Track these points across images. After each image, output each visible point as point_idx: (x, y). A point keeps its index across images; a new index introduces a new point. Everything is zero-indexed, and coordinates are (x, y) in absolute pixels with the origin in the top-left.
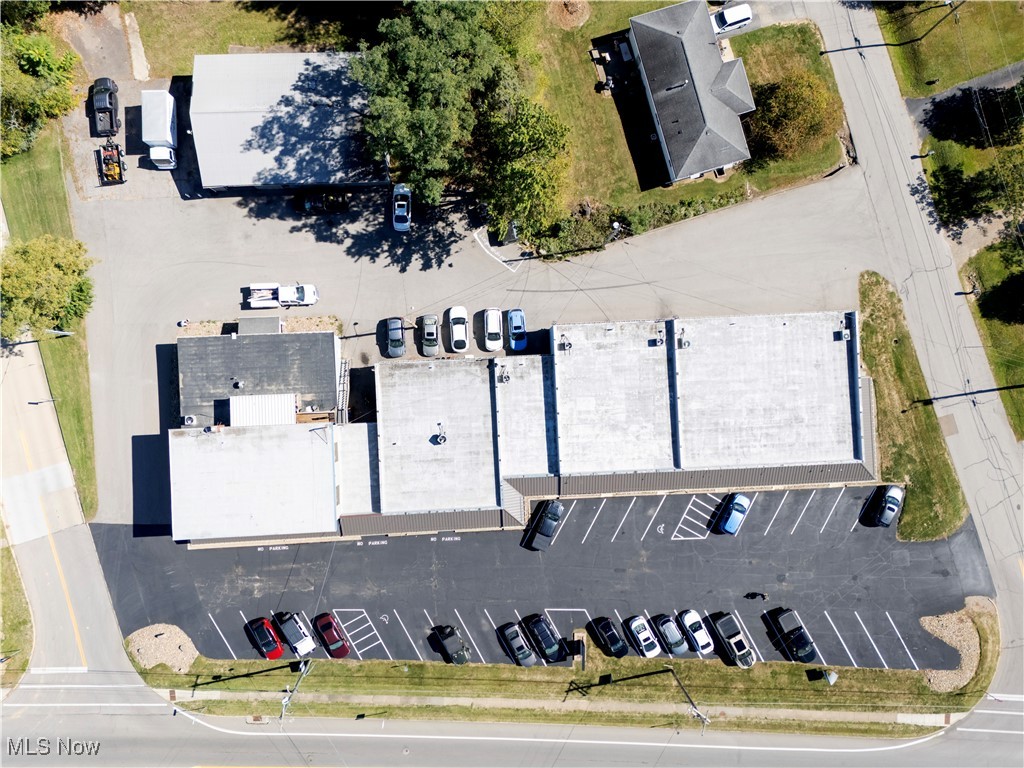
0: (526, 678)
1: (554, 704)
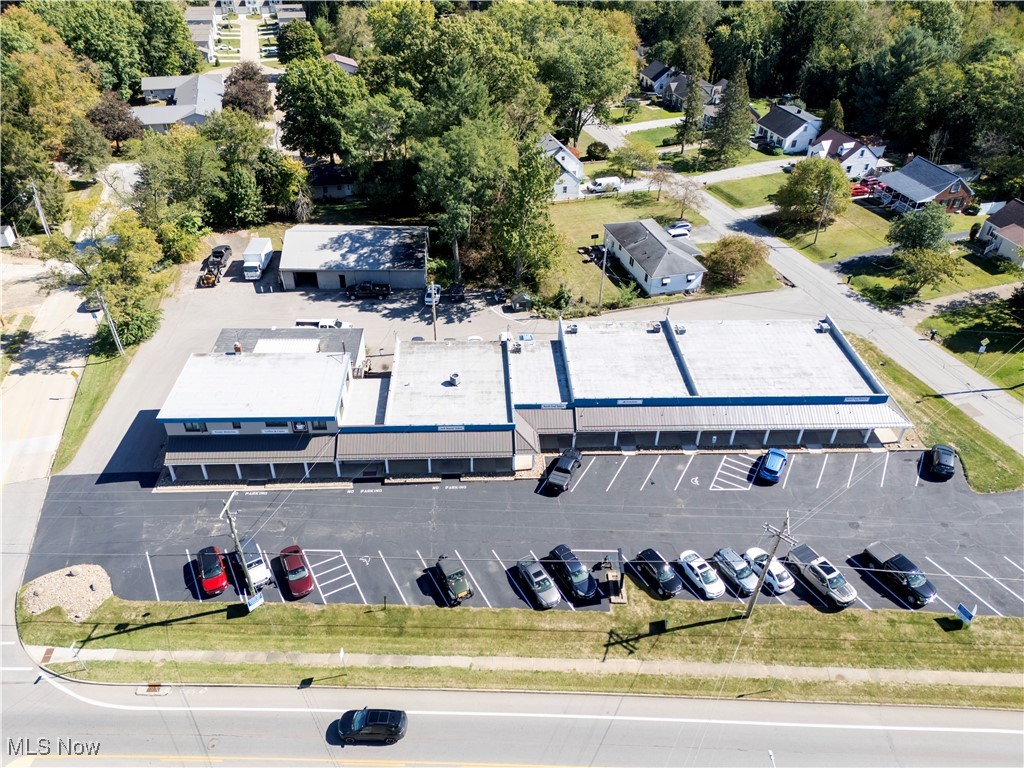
0: (547, 627)
1: (589, 664)
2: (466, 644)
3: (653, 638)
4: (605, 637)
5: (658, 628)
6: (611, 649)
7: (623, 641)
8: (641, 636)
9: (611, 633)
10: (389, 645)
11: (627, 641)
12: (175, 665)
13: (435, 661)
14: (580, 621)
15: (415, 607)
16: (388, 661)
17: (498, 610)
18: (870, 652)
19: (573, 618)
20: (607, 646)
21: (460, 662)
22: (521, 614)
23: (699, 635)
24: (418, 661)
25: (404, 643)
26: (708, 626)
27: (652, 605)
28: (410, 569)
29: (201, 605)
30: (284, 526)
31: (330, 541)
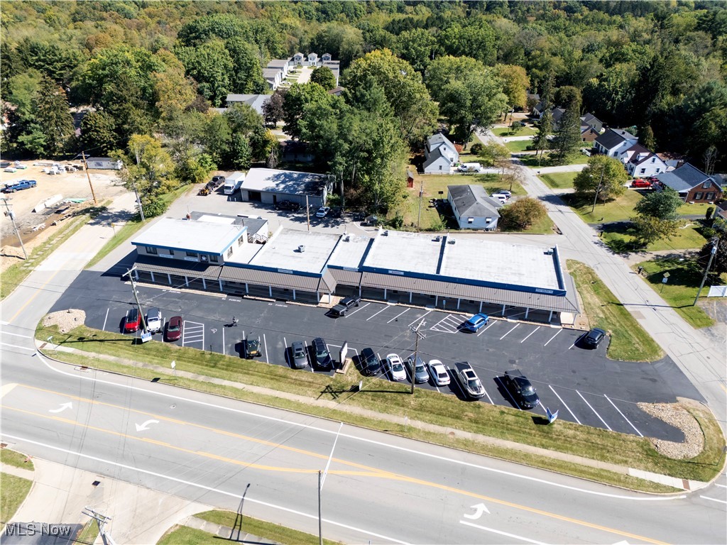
0: (294, 377)
1: (308, 399)
2: (246, 378)
3: (350, 393)
4: (323, 388)
5: (355, 389)
6: (324, 394)
7: (333, 392)
8: (344, 391)
9: (328, 387)
10: (206, 371)
11: (335, 392)
12: (98, 360)
13: (226, 383)
14: (314, 378)
15: (228, 356)
16: (202, 378)
17: (271, 365)
18: (480, 424)
19: (309, 375)
20: (322, 393)
21: (239, 385)
22: (282, 369)
23: (379, 397)
24: (217, 381)
25: (214, 371)
26: (385, 393)
27: (359, 377)
28: (235, 338)
29: (123, 336)
30: (181, 308)
31: (201, 319)
